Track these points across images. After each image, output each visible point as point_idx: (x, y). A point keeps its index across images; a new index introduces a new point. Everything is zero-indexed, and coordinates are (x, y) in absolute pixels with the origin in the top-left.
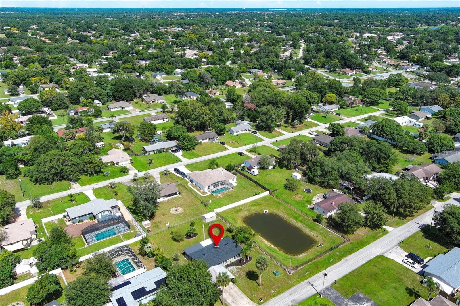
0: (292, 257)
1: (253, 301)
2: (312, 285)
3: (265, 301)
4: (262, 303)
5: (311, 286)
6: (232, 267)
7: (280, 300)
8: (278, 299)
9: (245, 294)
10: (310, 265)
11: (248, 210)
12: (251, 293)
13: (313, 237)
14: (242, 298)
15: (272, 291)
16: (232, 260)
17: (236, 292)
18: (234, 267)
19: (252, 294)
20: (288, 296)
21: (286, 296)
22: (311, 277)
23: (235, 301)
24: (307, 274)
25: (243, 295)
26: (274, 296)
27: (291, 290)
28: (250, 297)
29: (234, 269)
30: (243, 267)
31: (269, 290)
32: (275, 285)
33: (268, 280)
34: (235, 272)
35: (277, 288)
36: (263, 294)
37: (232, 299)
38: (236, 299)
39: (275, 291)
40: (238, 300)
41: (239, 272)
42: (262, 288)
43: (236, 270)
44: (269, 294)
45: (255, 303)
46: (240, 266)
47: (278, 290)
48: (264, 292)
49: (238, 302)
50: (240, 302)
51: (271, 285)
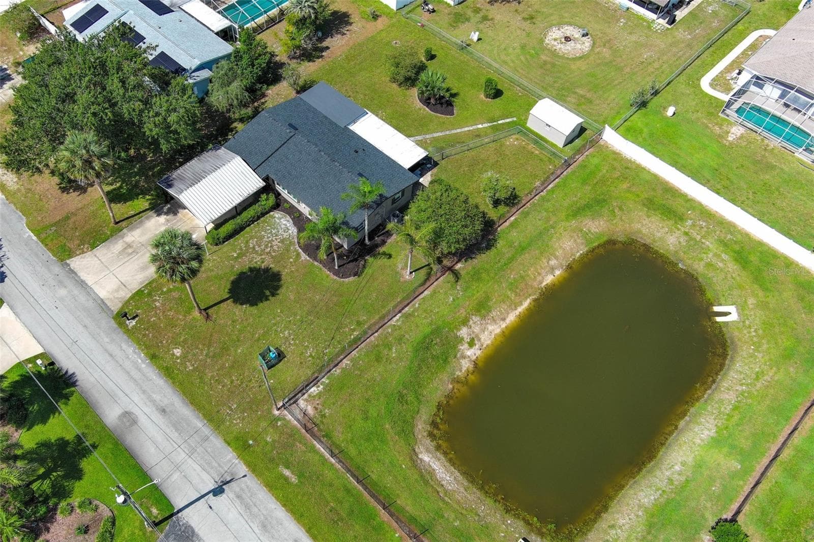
1: (132, 298)
2: (218, 491)
3: (130, 333)
4: (121, 325)
5: (212, 486)
6: (290, 224)
7: (137, 375)
8: (139, 370)
10: (348, 491)
11: (693, 244)
13: (602, 524)
15: (178, 352)
18: (293, 231)
19: (163, 293)
20: (153, 401)
21: (156, 397)
22: (271, 486)
23: (130, 251)
24: (287, 473)
26: (153, 357)
27: (185, 411)
28: (147, 288)
29: (283, 233)
30: (298, 255)
31: (185, 341)
32: (208, 360)
33: (235, 337)
34: (268, 238)
35: (195, 365)
36: (162, 325)
37: (140, 243)
38: (139, 255)
39: (178, 361)
40: (136, 257)
41: (271, 246)
42: (194, 318)
43: (276, 239)
44: (161, 342)
45: (120, 305)
46: (298, 248)
47: (187, 370)
48: (172, 328)
49: (126, 260)
50: (127, 264)
51: (209, 346)
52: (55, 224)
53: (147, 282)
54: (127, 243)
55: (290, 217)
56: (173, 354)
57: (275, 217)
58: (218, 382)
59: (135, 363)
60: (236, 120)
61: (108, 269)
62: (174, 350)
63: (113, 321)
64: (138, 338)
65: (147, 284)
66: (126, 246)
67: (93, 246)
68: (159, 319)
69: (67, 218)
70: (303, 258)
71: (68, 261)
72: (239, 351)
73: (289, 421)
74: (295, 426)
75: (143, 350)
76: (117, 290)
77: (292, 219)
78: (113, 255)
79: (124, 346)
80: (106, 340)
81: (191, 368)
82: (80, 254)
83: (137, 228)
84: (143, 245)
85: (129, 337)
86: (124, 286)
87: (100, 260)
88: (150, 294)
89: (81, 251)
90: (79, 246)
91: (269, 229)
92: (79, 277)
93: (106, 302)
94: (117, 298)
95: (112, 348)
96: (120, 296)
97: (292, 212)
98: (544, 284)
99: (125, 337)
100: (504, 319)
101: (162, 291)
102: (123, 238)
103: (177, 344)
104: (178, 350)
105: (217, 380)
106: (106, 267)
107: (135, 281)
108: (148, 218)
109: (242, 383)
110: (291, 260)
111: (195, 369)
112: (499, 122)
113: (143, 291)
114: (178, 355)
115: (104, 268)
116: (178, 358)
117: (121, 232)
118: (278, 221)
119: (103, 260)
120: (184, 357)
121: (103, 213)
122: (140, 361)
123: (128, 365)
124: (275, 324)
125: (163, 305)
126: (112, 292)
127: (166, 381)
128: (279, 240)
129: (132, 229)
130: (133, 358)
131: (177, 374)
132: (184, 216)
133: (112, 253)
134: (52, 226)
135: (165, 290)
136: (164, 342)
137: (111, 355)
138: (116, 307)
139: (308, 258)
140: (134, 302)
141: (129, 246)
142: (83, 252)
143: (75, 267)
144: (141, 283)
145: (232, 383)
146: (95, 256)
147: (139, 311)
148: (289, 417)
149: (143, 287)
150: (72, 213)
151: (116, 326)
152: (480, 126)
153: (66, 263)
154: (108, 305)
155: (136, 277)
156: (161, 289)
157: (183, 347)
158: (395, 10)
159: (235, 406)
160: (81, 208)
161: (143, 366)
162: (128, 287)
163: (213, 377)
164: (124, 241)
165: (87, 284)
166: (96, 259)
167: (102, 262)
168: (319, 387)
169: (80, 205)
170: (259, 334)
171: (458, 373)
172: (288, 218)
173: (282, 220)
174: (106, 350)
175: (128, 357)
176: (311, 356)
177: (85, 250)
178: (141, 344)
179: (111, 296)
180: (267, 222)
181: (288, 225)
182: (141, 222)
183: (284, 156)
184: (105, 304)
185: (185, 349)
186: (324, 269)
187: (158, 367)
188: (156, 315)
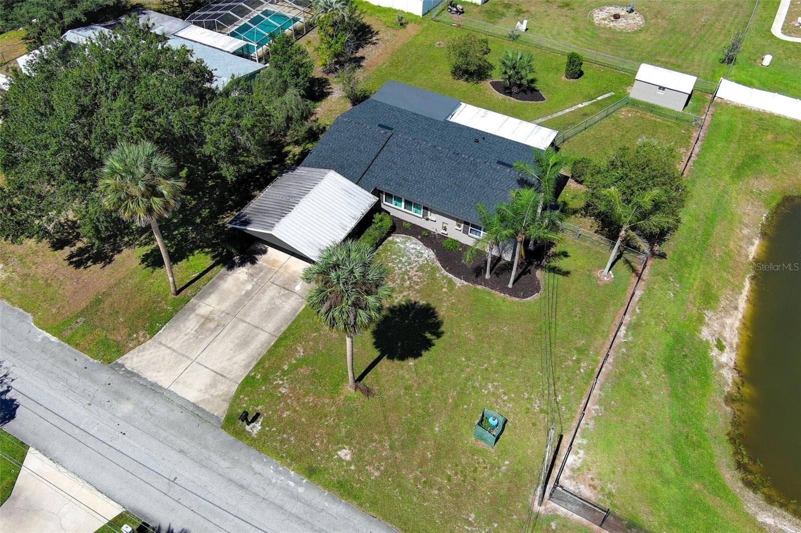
0: (731, 478)
1: (240, 391)
3: (259, 444)
4: (240, 434)
6: (420, 246)
7: (296, 508)
8: (297, 498)
9: (276, 345)
12: (293, 368)
14: (244, 343)
15: (345, 454)
16: (454, 231)
17: (269, 313)
18: (429, 254)
19: (285, 373)
23: (212, 325)
25: (262, 340)
26: (311, 472)
28: (259, 372)
29: (417, 259)
30: (450, 281)
31: (349, 435)
32: (398, 455)
33: (420, 411)
34: (401, 268)
35: (382, 468)
36: (303, 420)
37: (223, 312)
38: (228, 327)
39: (353, 468)
40: (224, 332)
41: (409, 279)
42: (347, 399)
43: (411, 268)
44: (313, 445)
45: (226, 406)
46: (446, 273)
47: (373, 478)
48: (320, 419)
49: (210, 339)
50: (215, 344)
51: (389, 433)
52: (82, 313)
53: (254, 363)
54: (203, 317)
55: (417, 238)
56: (340, 460)
57: (396, 243)
58: (429, 484)
59: (286, 490)
60: (289, 144)
61: (187, 357)
62: (339, 453)
63: (224, 434)
64: (275, 448)
65: (257, 365)
66: (203, 320)
67: (152, 331)
68: (295, 411)
69: (98, 301)
70: (458, 284)
71: (119, 361)
72: (437, 429)
73: (566, 518)
74: (578, 523)
75: (289, 465)
76: (213, 385)
77: (419, 240)
78: (187, 337)
79: (257, 467)
80: (224, 464)
81: (377, 474)
82: (135, 347)
83: (211, 293)
84: (228, 314)
85: (260, 450)
86: (222, 376)
87: (169, 348)
88: (265, 379)
89: (135, 342)
90: (130, 335)
91: (396, 259)
92: (145, 379)
93: (201, 406)
94: (217, 396)
95: (237, 474)
96: (220, 393)
97: (415, 231)
98: (751, 257)
99: (253, 451)
100: (736, 308)
101: (283, 370)
102: (194, 310)
103: (340, 443)
104: (346, 451)
105: (425, 482)
106: (183, 355)
107: (236, 366)
108: (222, 278)
109: (465, 476)
110: (445, 290)
111: (384, 474)
112: (599, 98)
113: (253, 377)
114: (348, 458)
115: (181, 357)
116: (349, 463)
117: (189, 304)
118: (402, 246)
119: (174, 348)
120: (358, 458)
121: (151, 284)
122: (292, 484)
123: (274, 494)
124: (468, 379)
125: (293, 390)
126: (206, 389)
127: (347, 505)
128: (416, 269)
129: (203, 297)
130: (279, 481)
131: (361, 489)
132: (273, 266)
133: (186, 335)
134: (78, 316)
135: (286, 367)
136: (318, 444)
137: (242, 487)
138: (220, 410)
139: (466, 283)
140: (246, 395)
141: (207, 319)
142: (140, 343)
143: (135, 366)
144: (247, 366)
145: (449, 480)
146: (160, 343)
147: (260, 407)
148: (562, 511)
149: (251, 371)
150: (104, 293)
151: (231, 438)
152: (580, 106)
153: (117, 363)
154: (207, 410)
155: (234, 360)
156: (279, 368)
157: (350, 444)
158: (421, 15)
159: (473, 515)
160: (115, 285)
161: (301, 490)
162: (228, 376)
163: (416, 479)
164: (197, 315)
165: (161, 387)
166: (163, 348)
167: (174, 351)
168: (577, 453)
169: (113, 282)
170: (453, 398)
171: (727, 389)
172: (414, 240)
173: (407, 244)
174: (230, 480)
175: (270, 483)
176: (542, 411)
177: (142, 339)
178: (282, 457)
179: (207, 396)
180: (389, 251)
181: (418, 248)
182: (214, 285)
183: (388, 161)
184: (202, 410)
185: (355, 447)
186: (493, 292)
187: (326, 487)
188: (287, 407)
